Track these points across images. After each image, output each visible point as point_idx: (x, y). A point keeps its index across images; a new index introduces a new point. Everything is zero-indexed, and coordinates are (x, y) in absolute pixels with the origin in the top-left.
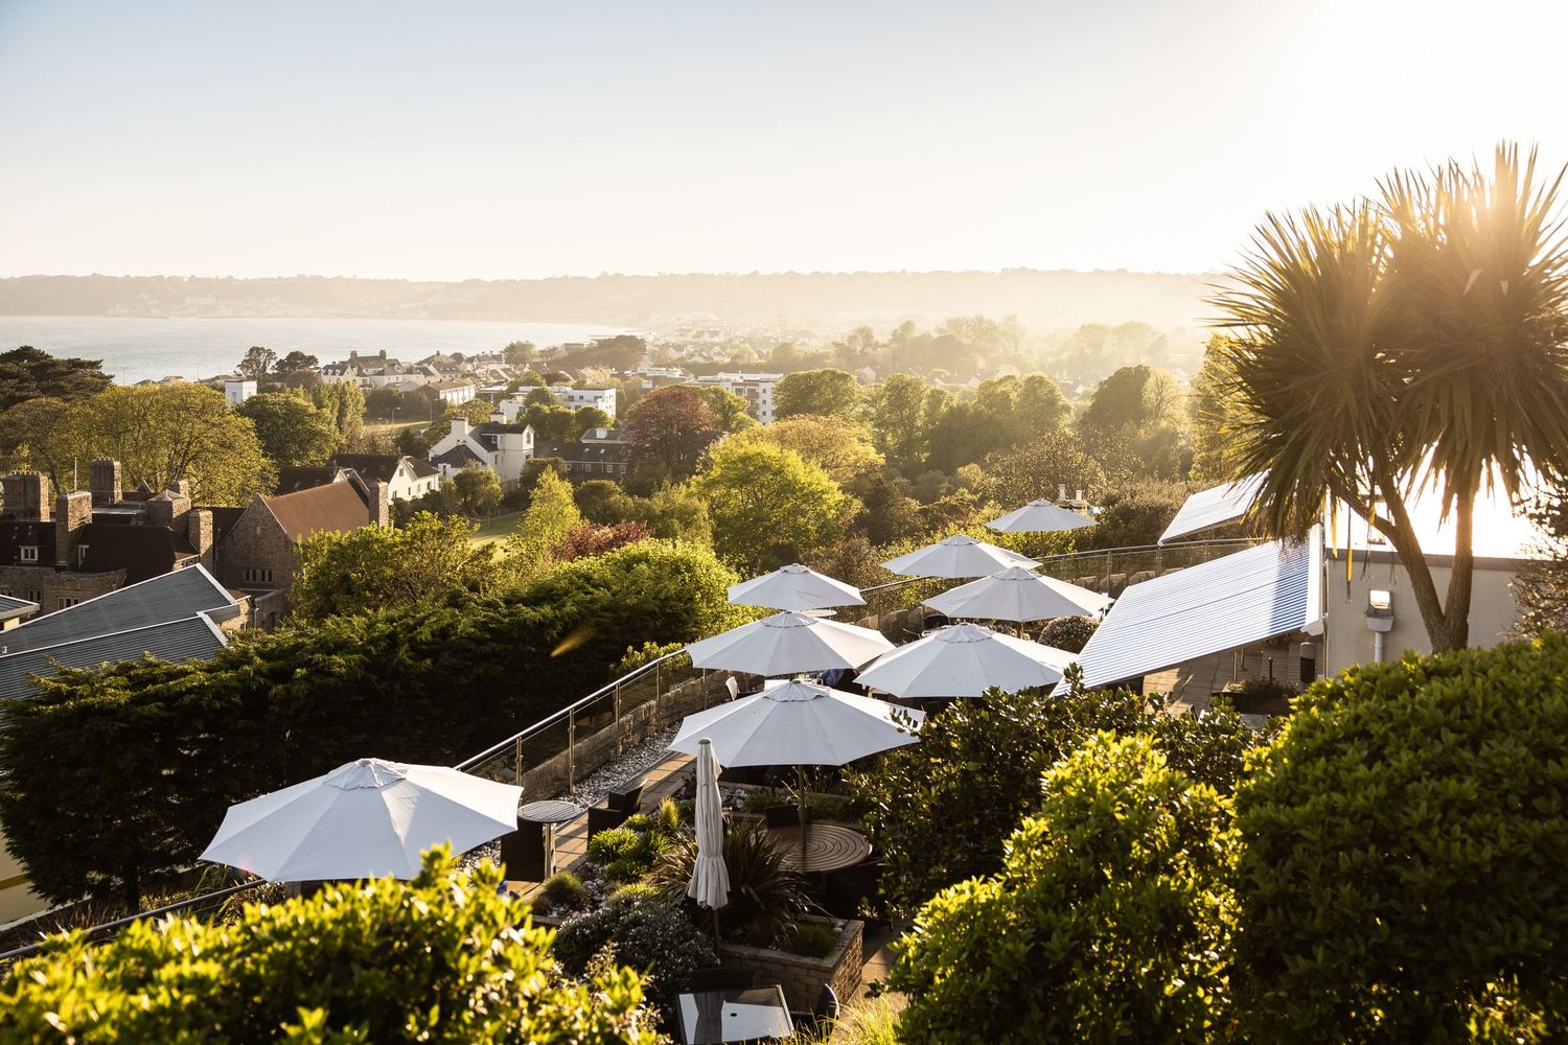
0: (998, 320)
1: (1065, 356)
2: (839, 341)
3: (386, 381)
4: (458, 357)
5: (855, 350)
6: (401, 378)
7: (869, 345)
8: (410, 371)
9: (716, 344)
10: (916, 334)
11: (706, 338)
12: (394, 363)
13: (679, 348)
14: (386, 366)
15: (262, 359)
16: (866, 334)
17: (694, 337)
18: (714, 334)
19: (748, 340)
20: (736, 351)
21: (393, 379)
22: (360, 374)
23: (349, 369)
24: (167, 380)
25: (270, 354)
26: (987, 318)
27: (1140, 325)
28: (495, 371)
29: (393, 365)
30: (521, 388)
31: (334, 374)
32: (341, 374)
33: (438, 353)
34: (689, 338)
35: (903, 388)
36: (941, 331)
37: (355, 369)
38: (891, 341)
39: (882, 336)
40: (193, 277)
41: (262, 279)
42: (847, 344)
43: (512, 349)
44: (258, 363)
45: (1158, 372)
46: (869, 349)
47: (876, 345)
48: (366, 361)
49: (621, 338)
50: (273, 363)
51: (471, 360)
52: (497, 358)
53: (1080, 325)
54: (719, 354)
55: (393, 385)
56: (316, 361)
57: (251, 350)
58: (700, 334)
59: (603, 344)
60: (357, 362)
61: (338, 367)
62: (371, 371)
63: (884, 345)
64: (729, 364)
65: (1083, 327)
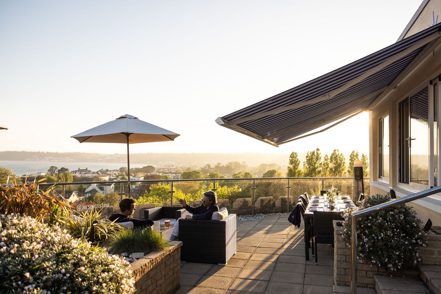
0: (241, 163)
1: (257, 171)
2: (202, 167)
3: (87, 175)
4: (107, 170)
5: (206, 170)
6: (91, 175)
7: (210, 168)
8: (93, 173)
9: (173, 168)
10: (221, 165)
11: (171, 167)
12: (89, 171)
13: (164, 169)
14: (87, 172)
15: (54, 169)
16: (209, 166)
17: (168, 167)
18: (173, 166)
19: (181, 168)
20: (177, 170)
21: (89, 175)
22: (80, 173)
23: (77, 172)
24: (31, 175)
25: (56, 168)
26: (238, 162)
27: (275, 164)
28: (115, 173)
29: (89, 172)
30: (119, 177)
31: (73, 173)
32: (75, 173)
33: (102, 169)
34: (167, 167)
35: (214, 175)
36: (227, 165)
37: (79, 172)
38: (215, 167)
39: (212, 166)
40: (48, 152)
41: (65, 153)
42: (204, 168)
43: (121, 169)
44: (53, 170)
45: (278, 171)
46: (209, 169)
47: (211, 168)
48: (82, 170)
49: (149, 166)
50: (57, 170)
51: (110, 171)
52: (117, 171)
53: (260, 164)
54: (173, 170)
55: (88, 176)
56: (68, 170)
57: (51, 167)
58: (169, 166)
59: (144, 168)
60: (80, 171)
61: (75, 172)
62: (83, 173)
63: (213, 168)
64: (175, 172)
65: (261, 165)
